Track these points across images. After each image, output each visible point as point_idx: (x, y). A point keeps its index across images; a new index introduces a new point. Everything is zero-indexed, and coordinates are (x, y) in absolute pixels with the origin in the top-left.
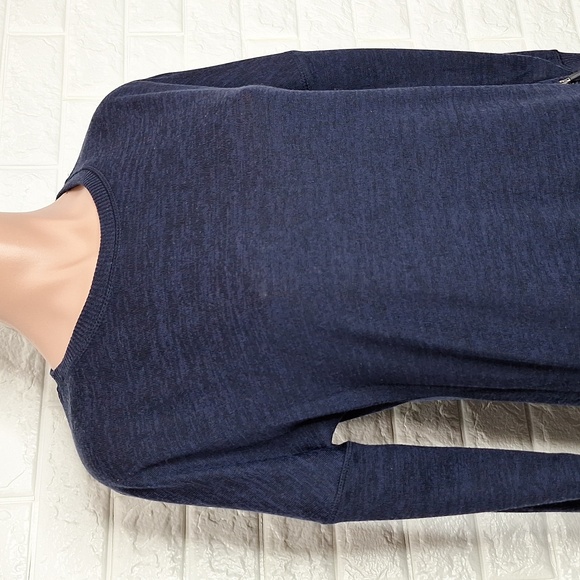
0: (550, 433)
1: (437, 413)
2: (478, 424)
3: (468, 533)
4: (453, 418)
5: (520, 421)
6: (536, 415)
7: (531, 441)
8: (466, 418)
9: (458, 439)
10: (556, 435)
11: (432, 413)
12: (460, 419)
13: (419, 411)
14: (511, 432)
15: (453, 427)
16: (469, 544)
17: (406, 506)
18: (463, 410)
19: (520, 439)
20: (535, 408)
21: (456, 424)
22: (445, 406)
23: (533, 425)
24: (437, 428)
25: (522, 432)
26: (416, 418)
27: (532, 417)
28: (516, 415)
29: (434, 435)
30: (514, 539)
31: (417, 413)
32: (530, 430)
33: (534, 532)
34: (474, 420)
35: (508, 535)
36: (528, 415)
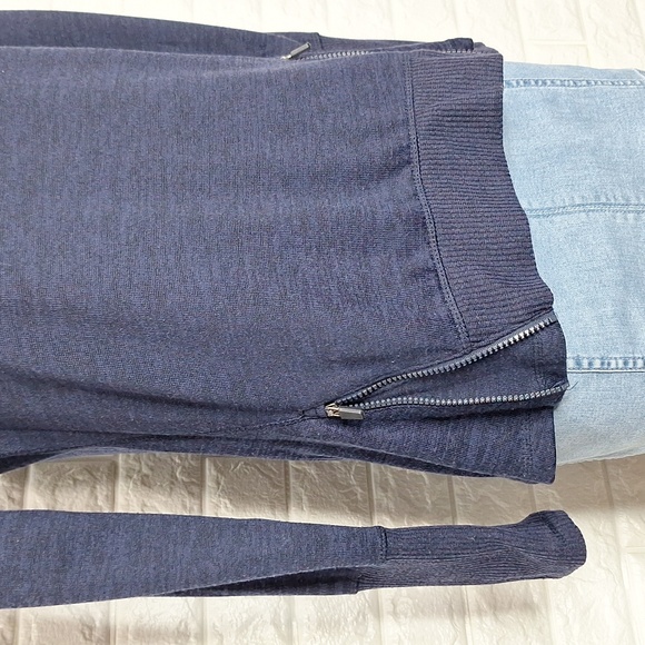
0: (311, 501)
1: (173, 476)
2: (223, 490)
3: (193, 626)
4: (193, 483)
5: (275, 486)
6: (297, 478)
7: (287, 509)
8: (209, 483)
9: (195, 508)
10: (317, 503)
11: (167, 476)
12: (201, 484)
13: (149, 473)
14: (262, 499)
15: (191, 494)
16: (192, 639)
17: (31, 590)
18: (207, 472)
19: (273, 507)
20: (297, 470)
21: (195, 490)
22: (184, 467)
23: (292, 490)
24: (170, 495)
25: (277, 498)
26: (145, 482)
27: (292, 480)
28: (271, 478)
29: (166, 502)
30: (250, 633)
31: (147, 476)
32: (287, 497)
33: (275, 624)
34: (218, 484)
35: (243, 628)
36: (287, 479)
